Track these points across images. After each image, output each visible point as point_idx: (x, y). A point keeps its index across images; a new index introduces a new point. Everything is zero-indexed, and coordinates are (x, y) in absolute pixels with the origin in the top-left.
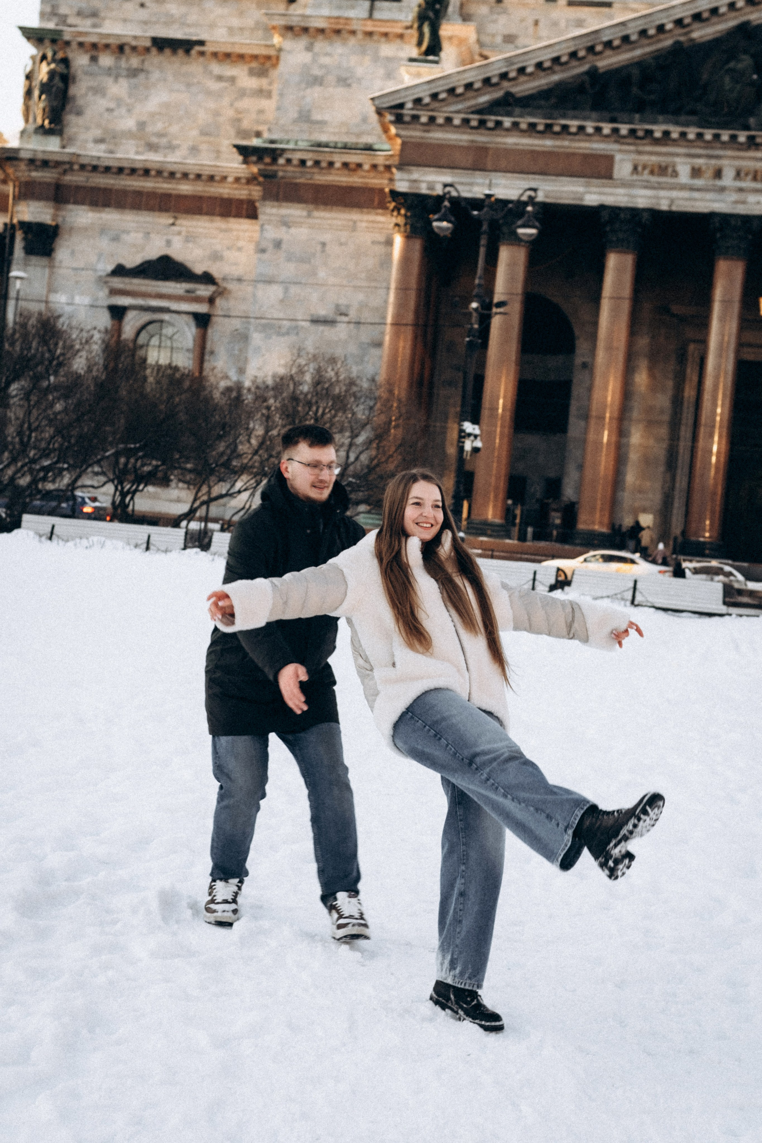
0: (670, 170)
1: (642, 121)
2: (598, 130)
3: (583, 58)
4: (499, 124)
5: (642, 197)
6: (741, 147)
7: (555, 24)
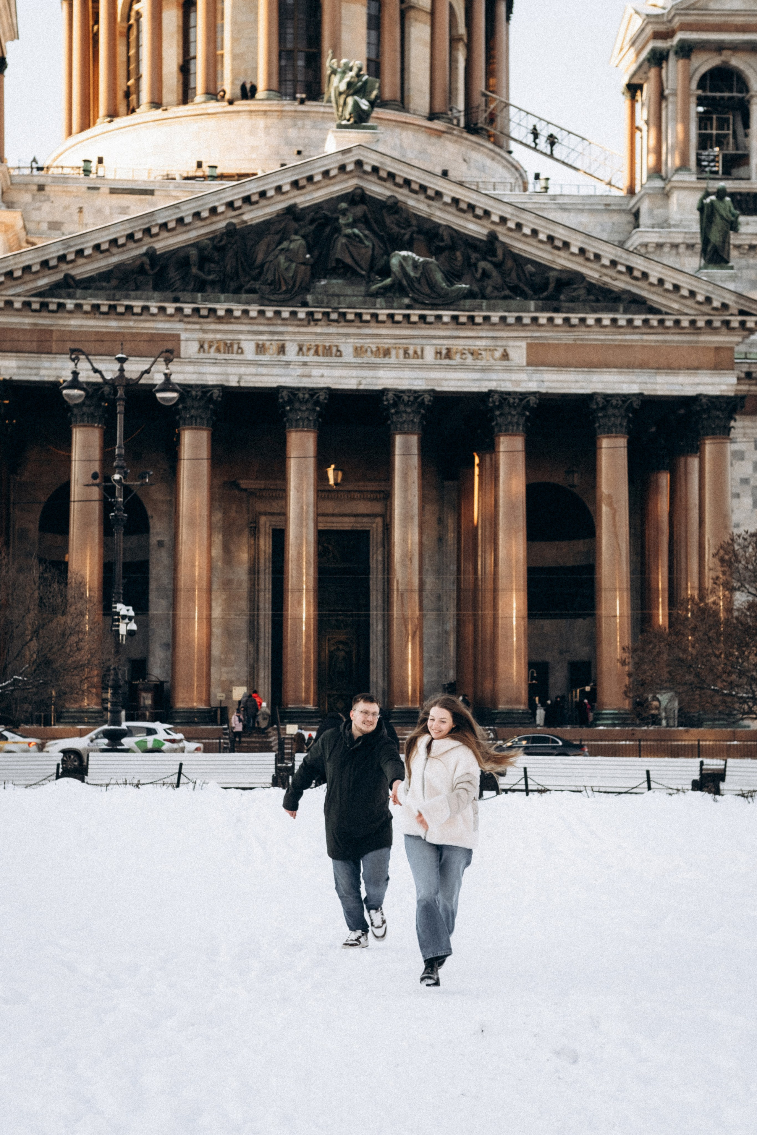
0: (235, 347)
1: (204, 300)
2: (162, 309)
3: (140, 240)
4: (61, 306)
5: (211, 374)
6: (301, 323)
7: (99, 211)
